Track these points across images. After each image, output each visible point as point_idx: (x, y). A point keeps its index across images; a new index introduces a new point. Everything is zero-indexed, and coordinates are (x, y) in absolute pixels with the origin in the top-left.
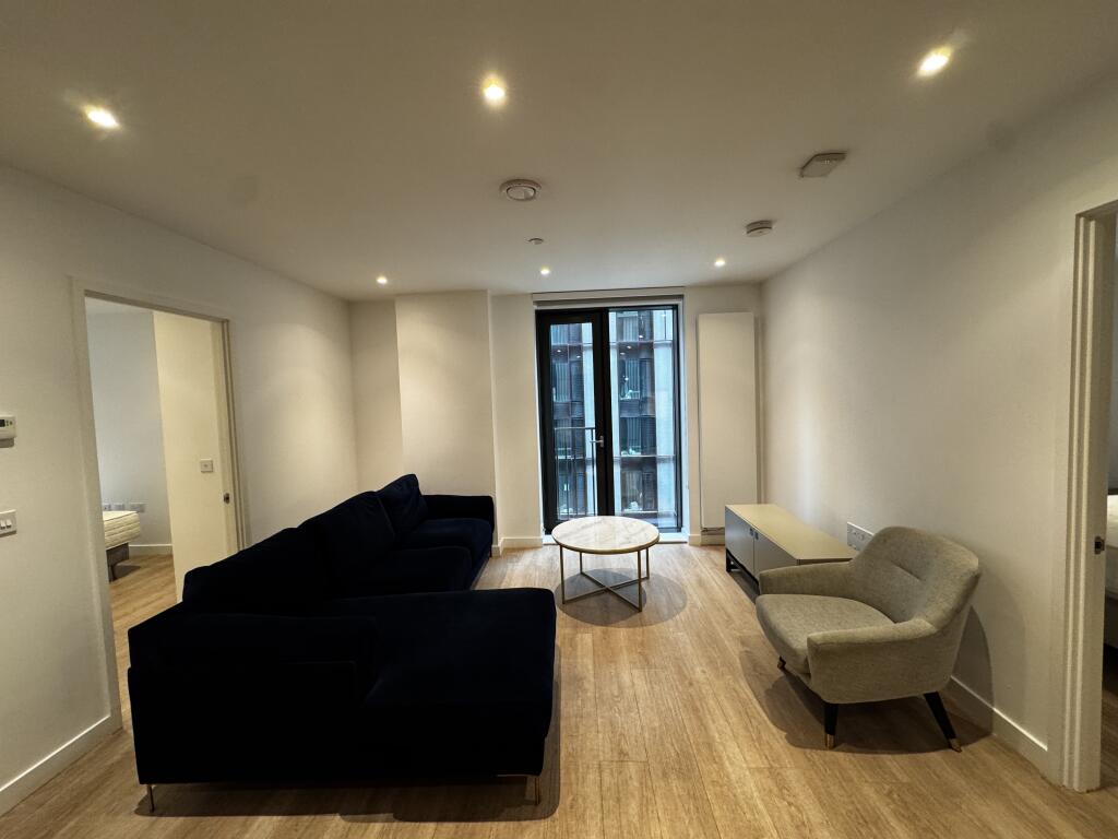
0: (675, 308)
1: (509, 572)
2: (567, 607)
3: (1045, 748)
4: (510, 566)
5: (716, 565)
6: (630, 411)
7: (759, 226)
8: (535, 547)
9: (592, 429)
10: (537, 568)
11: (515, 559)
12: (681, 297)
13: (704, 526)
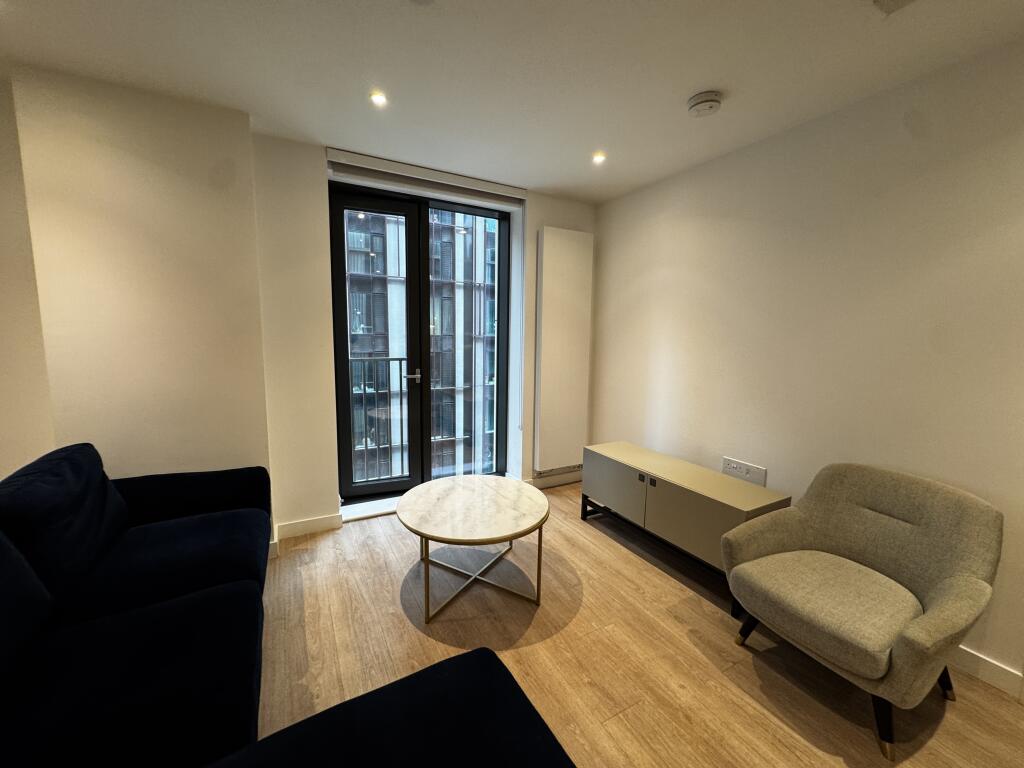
0: (504, 218)
1: (307, 583)
2: (436, 626)
3: (1020, 674)
4: (303, 571)
5: (566, 514)
6: (362, 346)
7: (710, 98)
8: (331, 529)
9: (400, 360)
10: (351, 566)
11: (307, 558)
12: (520, 202)
13: (538, 469)
